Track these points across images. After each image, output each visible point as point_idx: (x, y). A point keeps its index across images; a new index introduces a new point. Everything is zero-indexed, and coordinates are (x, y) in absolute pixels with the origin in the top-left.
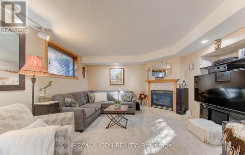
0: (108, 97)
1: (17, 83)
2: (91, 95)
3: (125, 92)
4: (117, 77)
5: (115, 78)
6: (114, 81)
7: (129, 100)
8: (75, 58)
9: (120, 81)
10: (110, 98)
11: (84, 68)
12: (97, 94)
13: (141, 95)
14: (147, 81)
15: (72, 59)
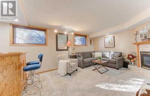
0: (102, 55)
1: (66, 49)
2: (93, 53)
3: (114, 52)
4: (109, 43)
5: (108, 43)
6: (107, 45)
7: (115, 58)
8: (86, 36)
9: (111, 45)
10: (104, 56)
11: (91, 40)
12: (96, 53)
13: (129, 55)
14: (135, 44)
15: (85, 37)
